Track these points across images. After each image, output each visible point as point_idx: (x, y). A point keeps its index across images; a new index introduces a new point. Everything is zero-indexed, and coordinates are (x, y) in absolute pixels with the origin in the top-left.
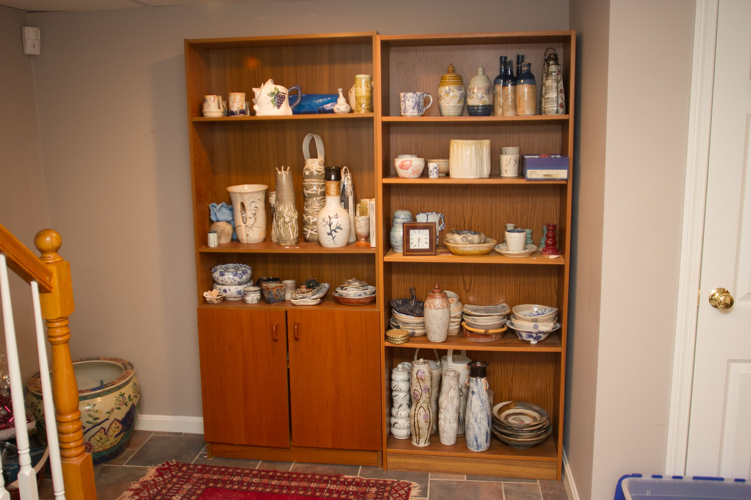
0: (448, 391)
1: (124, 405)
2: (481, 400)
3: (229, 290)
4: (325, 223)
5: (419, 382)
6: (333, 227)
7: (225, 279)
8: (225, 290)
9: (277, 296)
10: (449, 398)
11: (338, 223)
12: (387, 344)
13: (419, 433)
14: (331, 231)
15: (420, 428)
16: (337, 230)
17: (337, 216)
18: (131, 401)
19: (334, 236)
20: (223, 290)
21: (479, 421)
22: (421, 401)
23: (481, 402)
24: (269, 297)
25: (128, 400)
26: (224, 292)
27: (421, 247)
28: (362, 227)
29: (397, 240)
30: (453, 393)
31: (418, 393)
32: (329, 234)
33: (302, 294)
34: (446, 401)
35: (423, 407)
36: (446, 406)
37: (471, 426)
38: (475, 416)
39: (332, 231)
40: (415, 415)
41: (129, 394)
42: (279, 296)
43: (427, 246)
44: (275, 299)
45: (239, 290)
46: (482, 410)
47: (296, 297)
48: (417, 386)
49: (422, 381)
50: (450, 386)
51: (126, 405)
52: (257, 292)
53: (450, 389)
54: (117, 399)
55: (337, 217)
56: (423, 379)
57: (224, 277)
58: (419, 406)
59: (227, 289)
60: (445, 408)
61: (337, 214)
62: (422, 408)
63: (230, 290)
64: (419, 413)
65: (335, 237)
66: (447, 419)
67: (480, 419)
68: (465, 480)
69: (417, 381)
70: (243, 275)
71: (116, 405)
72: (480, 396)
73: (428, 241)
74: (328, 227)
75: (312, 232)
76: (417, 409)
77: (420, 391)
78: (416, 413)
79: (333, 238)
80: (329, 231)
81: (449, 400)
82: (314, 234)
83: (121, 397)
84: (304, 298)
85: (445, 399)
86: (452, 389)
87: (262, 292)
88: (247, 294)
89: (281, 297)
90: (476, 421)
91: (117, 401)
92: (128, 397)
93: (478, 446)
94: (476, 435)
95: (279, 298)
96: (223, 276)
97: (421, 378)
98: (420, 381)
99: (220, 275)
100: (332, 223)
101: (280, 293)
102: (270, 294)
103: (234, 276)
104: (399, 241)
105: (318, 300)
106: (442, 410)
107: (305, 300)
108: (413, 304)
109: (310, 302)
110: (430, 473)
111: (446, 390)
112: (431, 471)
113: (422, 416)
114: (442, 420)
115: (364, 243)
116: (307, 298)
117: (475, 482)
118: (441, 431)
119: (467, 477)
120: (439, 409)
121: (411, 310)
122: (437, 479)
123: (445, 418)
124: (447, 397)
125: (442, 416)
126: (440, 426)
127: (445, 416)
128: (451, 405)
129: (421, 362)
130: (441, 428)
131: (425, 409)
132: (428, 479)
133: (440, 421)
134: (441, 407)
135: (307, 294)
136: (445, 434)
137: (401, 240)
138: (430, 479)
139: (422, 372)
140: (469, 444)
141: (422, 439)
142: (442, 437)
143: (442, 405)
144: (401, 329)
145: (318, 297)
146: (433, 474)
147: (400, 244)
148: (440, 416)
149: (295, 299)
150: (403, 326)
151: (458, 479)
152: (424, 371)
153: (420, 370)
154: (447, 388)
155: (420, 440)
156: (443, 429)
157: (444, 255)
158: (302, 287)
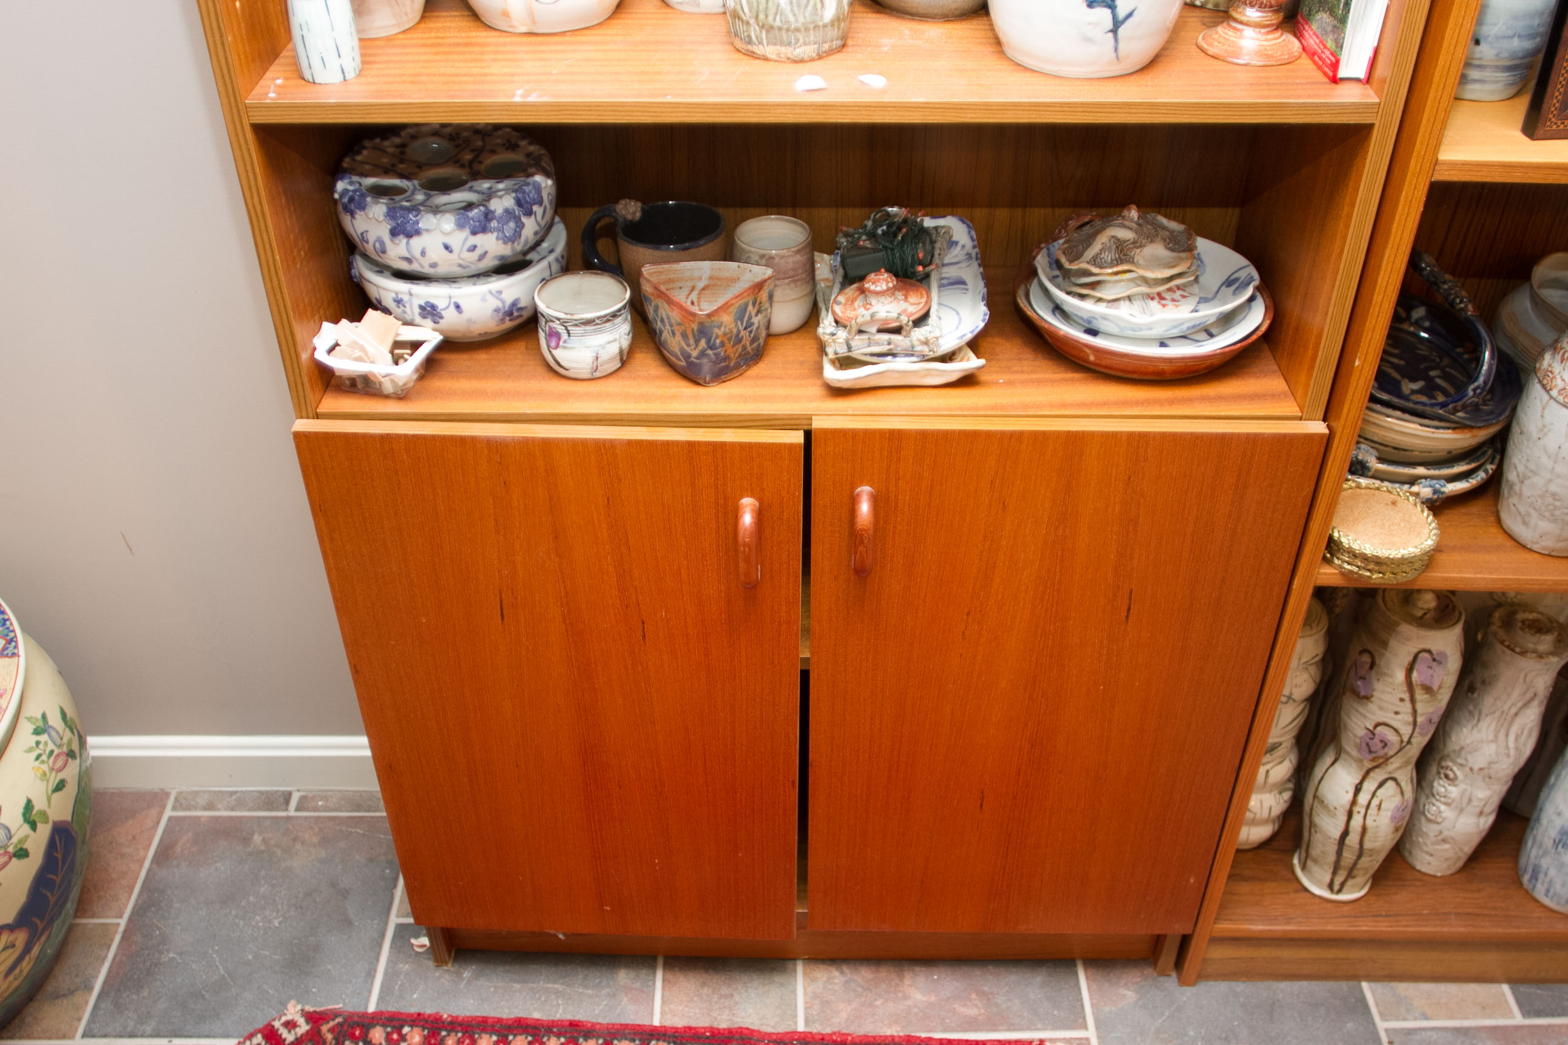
0: (1514, 710)
1: (14, 860)
3: (452, 307)
5: (1413, 700)
7: (423, 253)
8: (433, 307)
9: (739, 340)
10: (1512, 738)
12: (1328, 575)
13: (1355, 863)
15: (1365, 849)
18: (39, 825)
20: (422, 308)
22: (1394, 764)
24: (695, 354)
25: (26, 829)
26: (424, 317)
31: (1391, 737)
33: (886, 337)
34: (1493, 746)
35: (1394, 779)
36: (1490, 764)
40: (1356, 809)
41: (24, 801)
42: (746, 341)
44: (727, 358)
45: (509, 300)
47: (849, 348)
48: (1397, 713)
49: (1426, 696)
50: (1529, 695)
51: (22, 853)
52: (618, 320)
53: (1526, 705)
56: (1435, 688)
57: (417, 243)
58: (1381, 778)
59: (441, 304)
60: (1481, 769)
62: (1390, 784)
63: (458, 307)
64: (1375, 802)
65: (1130, 15)
66: (1475, 803)
68: (1518, 1016)
69: (1406, 696)
70: (524, 219)
76: (1369, 786)
77: (1406, 731)
78: (1363, 798)
79: (1117, 24)
81: (1511, 745)
84: (894, 355)
85: (1492, 737)
86: (1536, 703)
87: (638, 309)
88: (565, 336)
89: (755, 339)
92: (21, 819)
95: (744, 348)
96: (409, 236)
97: (1428, 683)
98: (1420, 695)
99: (394, 233)
101: (750, 325)
102: (703, 343)
103: (474, 233)
104: (1498, 38)
105: (971, 362)
106: (1458, 773)
107: (901, 364)
108: (1481, 379)
109: (928, 373)
110: (1365, 985)
111: (1506, 708)
112: (1370, 978)
113: (1389, 814)
114: (1447, 804)
115: (1266, 43)
116: (912, 355)
117: (1560, 1026)
118: (1432, 834)
119: (1513, 993)
120: (1438, 757)
121: (1460, 403)
122: (1405, 1019)
123: (1465, 800)
124: (1502, 735)
125: (1454, 791)
126: (1429, 821)
127: (1468, 792)
128: (1511, 759)
129: (1426, 606)
130: (1433, 827)
131: (1403, 784)
132: (1374, 1024)
133: (1438, 804)
134: (1459, 761)
135: (919, 333)
136: (1446, 846)
137: (1510, 33)
138: (1381, 1025)
139: (1434, 660)
140: (1548, 891)
141: (1360, 880)
142: (1427, 853)
143: (1469, 758)
144: (1373, 477)
145: (963, 343)
146: (1379, 987)
147: (1497, 55)
148: (1442, 790)
149: (846, 362)
150: (1381, 460)
151: (1490, 1017)
152: (1443, 654)
153: (1429, 651)
154: (1509, 703)
155: (1350, 882)
156: (1441, 832)
158: (873, 288)
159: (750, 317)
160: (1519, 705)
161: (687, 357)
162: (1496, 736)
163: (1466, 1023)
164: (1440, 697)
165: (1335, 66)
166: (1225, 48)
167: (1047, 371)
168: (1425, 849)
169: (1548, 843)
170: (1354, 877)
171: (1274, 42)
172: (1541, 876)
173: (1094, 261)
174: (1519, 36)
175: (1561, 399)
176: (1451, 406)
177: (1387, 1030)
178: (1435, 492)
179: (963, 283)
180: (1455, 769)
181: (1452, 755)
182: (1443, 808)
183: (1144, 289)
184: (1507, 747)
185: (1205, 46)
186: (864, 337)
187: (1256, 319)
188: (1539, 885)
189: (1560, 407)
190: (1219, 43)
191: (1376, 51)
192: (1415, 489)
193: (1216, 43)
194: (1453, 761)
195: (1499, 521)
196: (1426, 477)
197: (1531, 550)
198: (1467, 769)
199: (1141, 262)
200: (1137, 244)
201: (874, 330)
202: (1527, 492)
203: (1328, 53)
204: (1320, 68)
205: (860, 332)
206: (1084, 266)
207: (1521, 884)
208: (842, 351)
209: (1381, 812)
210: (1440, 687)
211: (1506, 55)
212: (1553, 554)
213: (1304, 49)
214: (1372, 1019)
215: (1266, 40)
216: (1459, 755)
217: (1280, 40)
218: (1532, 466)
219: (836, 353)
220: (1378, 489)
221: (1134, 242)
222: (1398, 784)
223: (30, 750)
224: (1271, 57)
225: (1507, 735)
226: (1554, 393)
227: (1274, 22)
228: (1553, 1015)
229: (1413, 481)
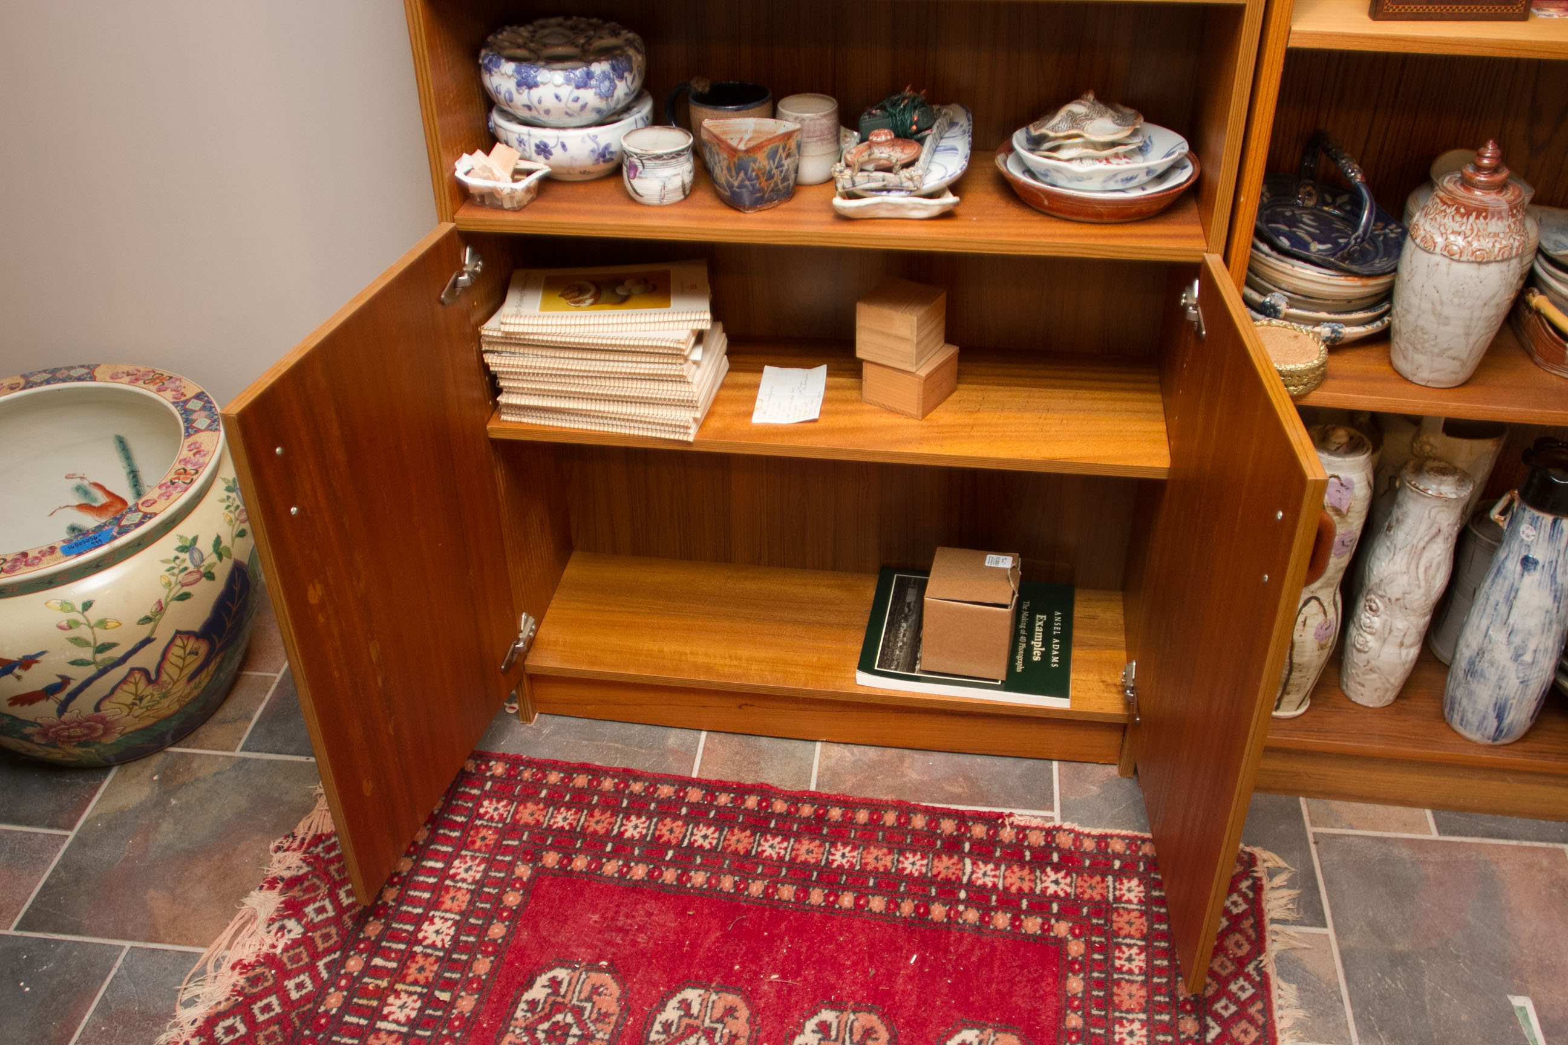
0: (1422, 544)
1: (204, 579)
2: (1556, 591)
3: (559, 146)
7: (540, 102)
8: (546, 145)
9: (771, 177)
10: (1421, 570)
13: (1288, 679)
15: (1295, 666)
18: (224, 558)
20: (537, 146)
21: (1528, 658)
22: (1316, 583)
23: (1555, 596)
24: (736, 184)
25: (214, 558)
26: (539, 154)
30: (1439, 552)
33: (881, 174)
34: (1405, 578)
35: (1317, 599)
36: (1404, 594)
37: (1493, 670)
38: (1517, 640)
41: (214, 537)
42: (778, 178)
44: (761, 190)
45: (602, 144)
46: (1551, 623)
47: (854, 185)
49: (1336, 518)
50: (1434, 531)
51: (210, 576)
52: (682, 159)
53: (1433, 538)
54: (173, 565)
56: (1344, 510)
57: (535, 93)
58: (1305, 597)
59: (551, 143)
60: (1397, 600)
62: (1314, 603)
63: (563, 146)
64: (1301, 619)
66: (1395, 633)
67: (1535, 651)
68: (1434, 835)
70: (617, 82)
71: (171, 590)
72: (1553, 577)
76: (1299, 605)
81: (1421, 576)
83: (185, 556)
84: (889, 191)
85: (1404, 570)
86: (1440, 539)
87: (697, 152)
88: (640, 168)
89: (785, 179)
90: (1517, 657)
91: (173, 574)
92: (211, 549)
93: (1502, 731)
94: (1506, 700)
95: (776, 185)
96: (530, 87)
97: (1338, 506)
99: (519, 85)
101: (780, 166)
102: (742, 174)
103: (578, 87)
105: (950, 199)
106: (1380, 604)
107: (894, 198)
108: (1361, 230)
109: (915, 208)
110: (1302, 799)
111: (1415, 542)
112: (1308, 794)
113: (1314, 630)
114: (1371, 634)
116: (901, 190)
117: (1471, 844)
118: (1361, 664)
119: (1434, 817)
120: (1365, 593)
121: (1346, 251)
122: (1332, 827)
123: (1387, 631)
124: (1413, 567)
125: (1377, 622)
126: (1359, 651)
127: (1389, 623)
128: (1422, 591)
129: (1338, 441)
130: (1363, 656)
131: (1325, 604)
132: (1304, 828)
133: (1365, 634)
134: (1380, 593)
135: (905, 173)
136: (1375, 676)
138: (1310, 830)
139: (1342, 485)
140: (1462, 720)
141: (1294, 697)
142: (1359, 683)
143: (1387, 588)
144: (1284, 319)
145: (944, 185)
146: (1314, 802)
148: (1368, 621)
149: (851, 196)
150: (1291, 306)
151: (1410, 832)
152: (1351, 482)
153: (1337, 477)
154: (1418, 537)
155: (1286, 699)
156: (1368, 662)
157: (1556, 17)
158: (874, 139)
159: (781, 159)
160: (1426, 539)
161: (731, 187)
162: (1408, 568)
163: (1386, 834)
164: (1350, 520)
167: (1014, 212)
168: (1358, 679)
169: (1461, 674)
170: (1288, 694)
172: (1457, 706)
173: (1053, 129)
175: (1422, 245)
176: (1339, 254)
177: (1314, 834)
178: (1333, 331)
179: (956, 149)
180: (1377, 601)
181: (1375, 589)
182: (1369, 637)
183: (1091, 152)
184: (1418, 579)
186: (865, 174)
187: (1182, 177)
188: (1455, 716)
189: (1422, 252)
192: (1317, 329)
194: (1376, 594)
195: (1391, 363)
196: (1328, 321)
197: (1411, 382)
198: (1386, 599)
199: (1090, 130)
200: (1087, 117)
201: (870, 167)
202: (1404, 330)
205: (862, 170)
206: (1044, 131)
207: (1444, 719)
208: (848, 185)
209: (1307, 629)
210: (1348, 511)
212: (1429, 384)
214: (1304, 824)
216: (1379, 588)
218: (1405, 306)
219: (844, 188)
220: (1285, 327)
221: (1086, 115)
222: (1321, 604)
223: (222, 501)
225: (1417, 567)
226: (1418, 241)
228: (1466, 835)
229: (1318, 322)
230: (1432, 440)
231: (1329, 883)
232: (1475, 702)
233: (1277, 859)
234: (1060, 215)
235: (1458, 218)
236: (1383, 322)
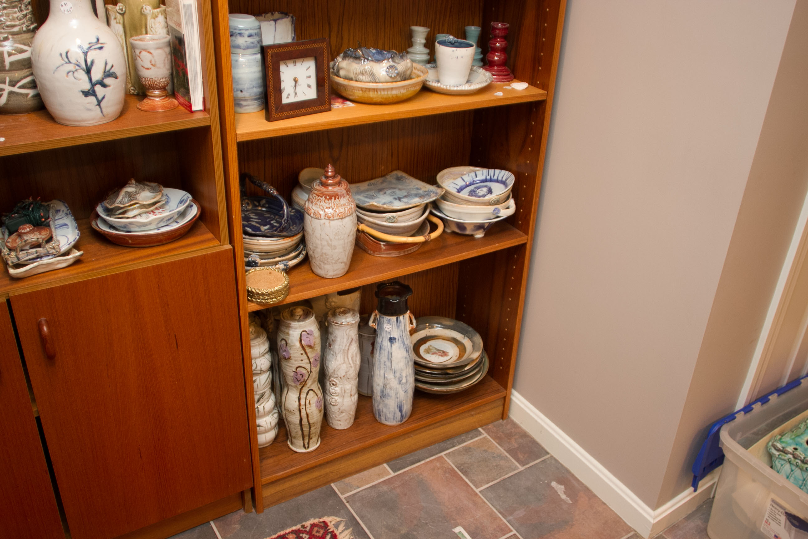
0: (347, 348)
2: (406, 348)
4: (71, 67)
5: (306, 353)
6: (97, 75)
10: (350, 359)
11: (106, 64)
12: (253, 307)
13: (310, 432)
14: (93, 85)
15: (311, 425)
16: (107, 81)
17: (99, 46)
19: (100, 97)
21: (404, 381)
22: (309, 382)
23: (406, 350)
27: (301, 97)
28: (158, 65)
29: (241, 87)
30: (355, 349)
31: (304, 371)
32: (86, 94)
33: (34, 250)
34: (345, 365)
35: (312, 390)
36: (346, 373)
37: (392, 392)
38: (398, 375)
39: (96, 84)
40: (301, 407)
43: (311, 94)
46: (408, 362)
47: (19, 260)
48: (302, 360)
49: (310, 350)
50: (350, 340)
53: (350, 344)
55: (101, 48)
56: (312, 345)
58: (306, 391)
60: (344, 376)
61: (98, 40)
62: (311, 392)
64: (308, 402)
65: (103, 98)
66: (347, 391)
67: (406, 377)
68: (393, 474)
69: (303, 352)
72: (403, 343)
73: (313, 82)
74: (82, 75)
75: (15, 89)
76: (303, 396)
77: (308, 367)
78: (303, 402)
79: (99, 103)
80: (87, 86)
81: (351, 362)
82: (21, 94)
84: (41, 258)
85: (343, 362)
86: (353, 343)
90: (400, 382)
93: (403, 416)
94: (401, 402)
97: (309, 344)
98: (308, 350)
100: (92, 63)
104: (248, 89)
105: (77, 253)
106: (337, 381)
107: (45, 260)
108: (285, 216)
109: (59, 262)
110: (332, 485)
111: (344, 348)
112: (333, 481)
113: (315, 405)
114: (337, 396)
115: (163, 103)
116: (49, 256)
117: (408, 471)
118: (336, 411)
119: (388, 466)
120: (328, 378)
121: (281, 227)
122: (351, 491)
123: (343, 392)
124: (346, 359)
125: (338, 389)
126: (334, 405)
127: (343, 388)
128: (353, 368)
129: (299, 314)
130: (336, 407)
131: (315, 391)
132: (340, 498)
133: (334, 397)
134: (335, 376)
135: (49, 246)
136: (344, 414)
137: (252, 86)
138: (342, 497)
139: (308, 334)
140: (386, 418)
141: (314, 439)
142: (338, 420)
143: (338, 373)
144: (260, 266)
145: (71, 247)
146: (338, 483)
147: (250, 94)
148: (334, 391)
149: (17, 266)
150: (261, 259)
151: (383, 477)
152: (312, 331)
153: (305, 331)
154: (344, 345)
155: (311, 441)
156: (339, 409)
157: (340, 107)
158: (23, 231)
160: (348, 345)
162: (344, 360)
163: (374, 483)
164: (316, 349)
165: (190, 106)
166: (148, 107)
167: (112, 250)
168: (337, 419)
169: (379, 398)
170: (311, 439)
171: (166, 102)
172: (381, 413)
173: (120, 203)
174: (255, 87)
175: (314, 216)
176: (278, 230)
177: (345, 498)
178: (285, 265)
179: (67, 225)
180: (335, 380)
181: (332, 375)
182: (336, 398)
183: (144, 210)
184: (350, 364)
185: (140, 107)
186: (25, 252)
187: (194, 211)
188: (382, 418)
189: (315, 219)
190: (145, 105)
191: (204, 99)
192: (277, 266)
193: (144, 106)
194: (333, 377)
195: (313, 272)
196: (280, 261)
197: (326, 278)
198: (339, 378)
199: (140, 199)
200: (137, 193)
201: (28, 247)
202: (316, 256)
203: (187, 102)
204: (186, 109)
205: (22, 250)
206: (116, 205)
207: (377, 421)
208: (15, 260)
209: (312, 405)
210: (314, 345)
211: (253, 94)
212: (334, 277)
213: (179, 103)
214: (338, 496)
215: (163, 102)
216: (334, 374)
217: (169, 101)
218: (315, 245)
219: (12, 262)
220: (263, 270)
221: (136, 192)
222: (314, 391)
224: (166, 108)
225: (348, 359)
226: (312, 215)
227: (164, 94)
228: (404, 468)
229: (276, 263)
230: (334, 299)
231: (362, 518)
232: (389, 408)
233: (335, 518)
234: (137, 246)
235: (327, 201)
236: (303, 254)
